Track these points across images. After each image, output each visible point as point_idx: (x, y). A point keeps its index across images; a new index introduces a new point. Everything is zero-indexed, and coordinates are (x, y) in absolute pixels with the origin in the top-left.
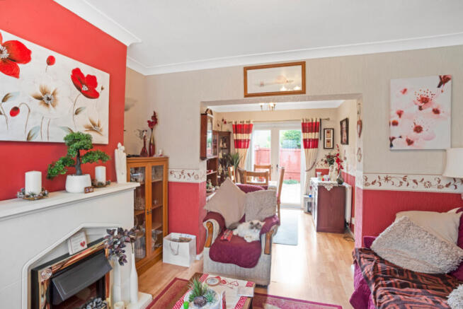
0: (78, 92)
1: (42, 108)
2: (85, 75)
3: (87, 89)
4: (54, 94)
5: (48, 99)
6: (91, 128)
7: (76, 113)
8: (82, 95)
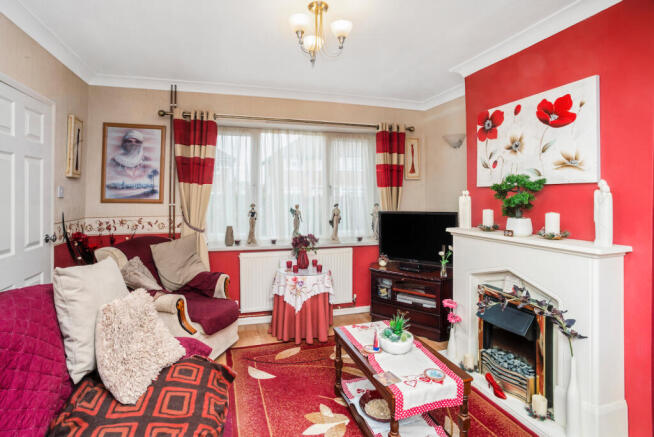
0: (546, 126)
1: (513, 156)
2: (553, 102)
3: (556, 117)
4: (520, 140)
5: (517, 146)
6: (564, 163)
7: (543, 151)
8: (550, 128)
